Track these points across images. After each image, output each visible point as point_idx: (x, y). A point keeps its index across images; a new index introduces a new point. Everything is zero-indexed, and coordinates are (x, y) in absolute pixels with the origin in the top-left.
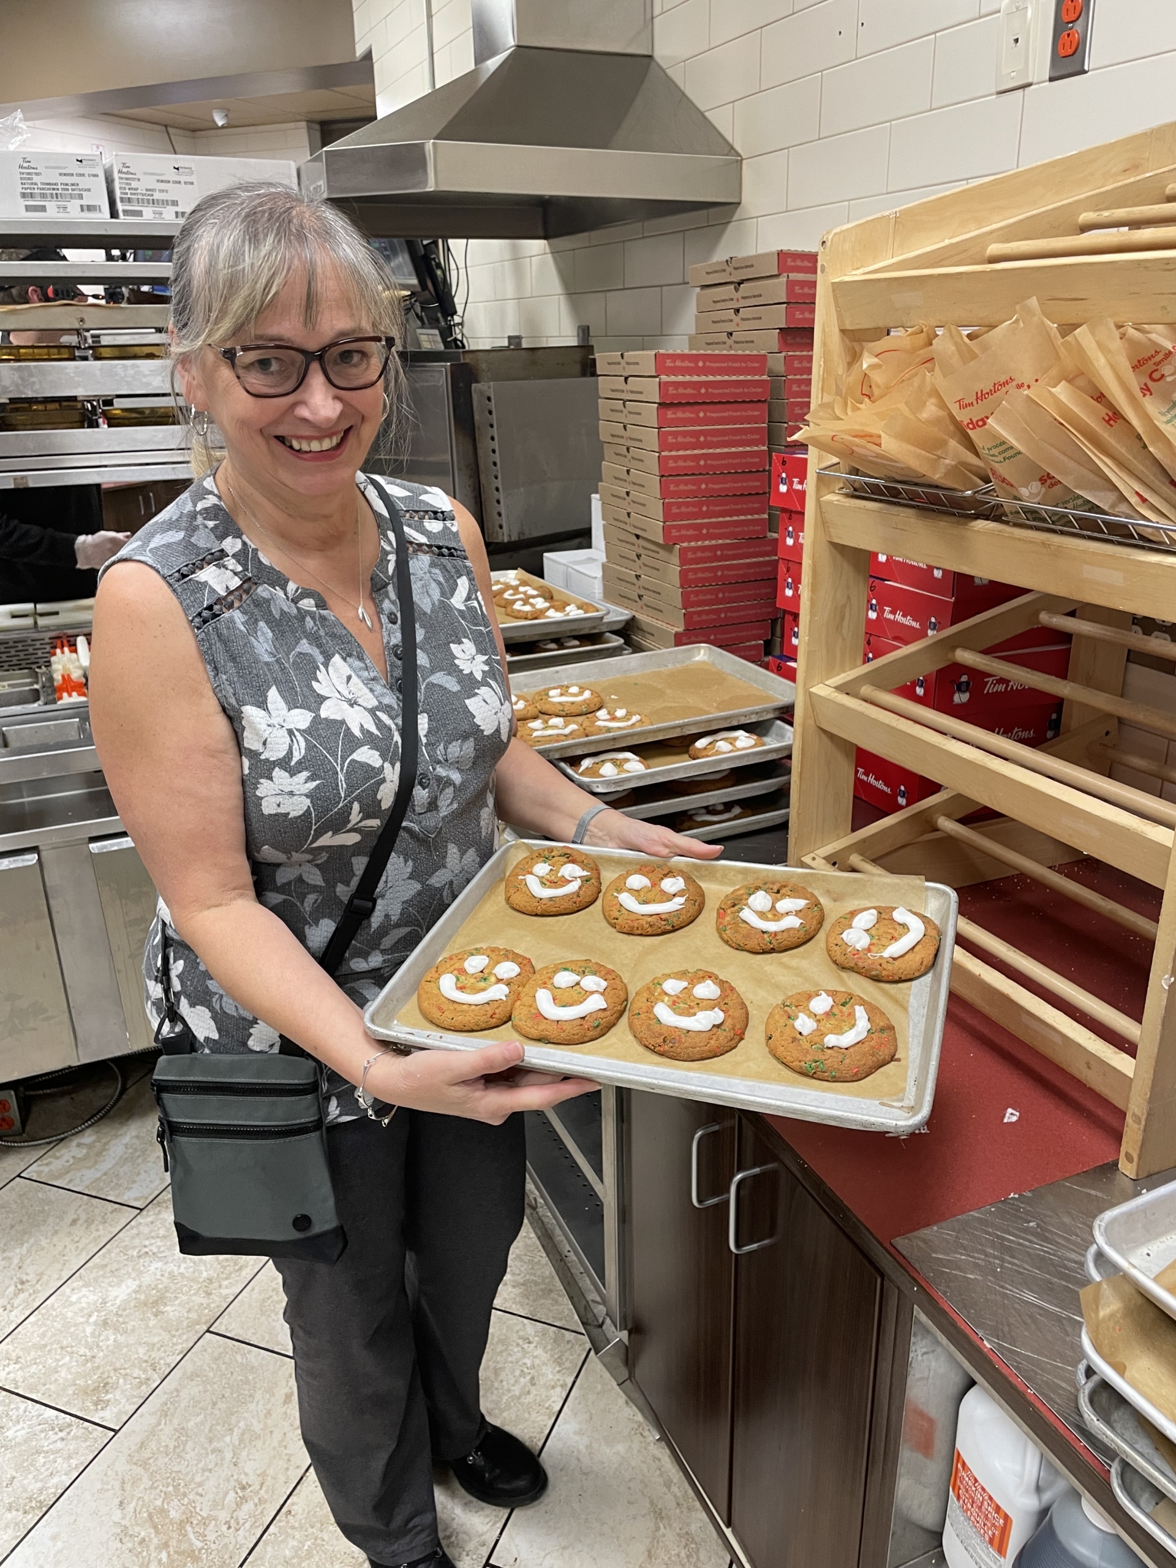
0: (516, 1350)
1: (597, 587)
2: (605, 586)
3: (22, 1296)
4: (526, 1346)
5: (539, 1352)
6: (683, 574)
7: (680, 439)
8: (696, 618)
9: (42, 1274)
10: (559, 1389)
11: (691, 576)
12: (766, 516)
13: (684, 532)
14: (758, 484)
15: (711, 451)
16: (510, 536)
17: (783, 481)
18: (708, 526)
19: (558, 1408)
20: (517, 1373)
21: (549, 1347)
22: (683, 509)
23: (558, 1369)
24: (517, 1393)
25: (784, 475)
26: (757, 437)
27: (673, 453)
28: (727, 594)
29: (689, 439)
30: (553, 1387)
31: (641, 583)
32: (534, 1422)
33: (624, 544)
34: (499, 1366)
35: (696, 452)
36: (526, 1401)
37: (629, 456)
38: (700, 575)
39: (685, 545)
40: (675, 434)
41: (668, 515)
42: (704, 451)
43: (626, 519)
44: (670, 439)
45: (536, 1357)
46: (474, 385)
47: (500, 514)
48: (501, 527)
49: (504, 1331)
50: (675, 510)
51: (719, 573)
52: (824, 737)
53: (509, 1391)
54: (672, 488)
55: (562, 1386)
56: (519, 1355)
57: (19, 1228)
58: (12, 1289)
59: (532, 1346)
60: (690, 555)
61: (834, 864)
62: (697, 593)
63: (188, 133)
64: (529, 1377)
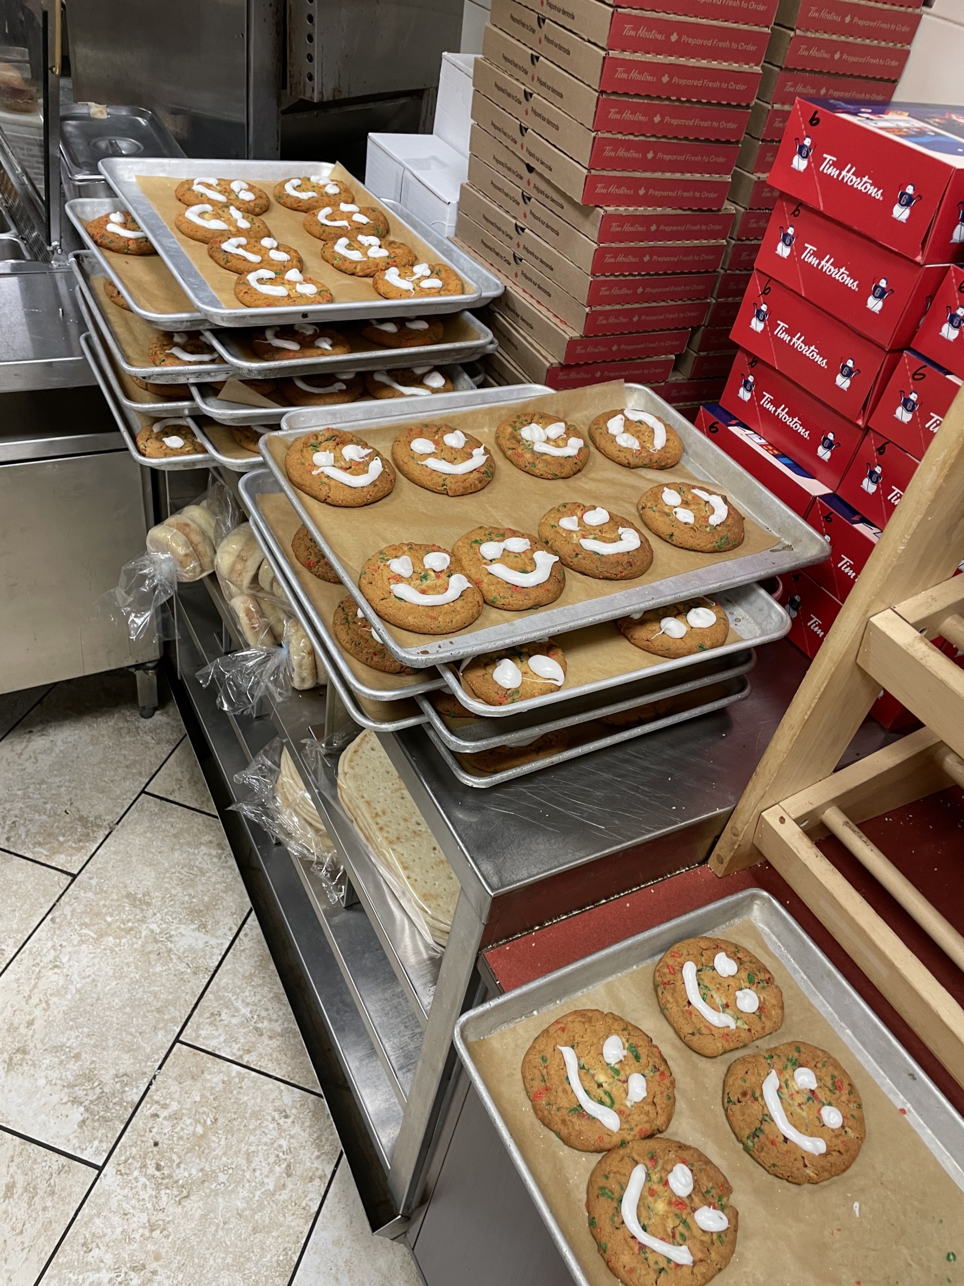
0: (271, 1126)
1: (448, 217)
2: (459, 216)
4: (282, 1121)
5: (296, 1130)
6: (599, 254)
8: (601, 321)
10: (317, 1182)
11: (609, 259)
12: (728, 178)
13: (612, 189)
14: (732, 126)
15: (682, 61)
16: (321, 93)
17: (801, 151)
18: (648, 183)
19: (316, 1209)
20: (272, 1159)
21: (307, 1124)
22: (621, 153)
23: (317, 1153)
24: (271, 1188)
25: (807, 142)
26: (752, 48)
27: (627, 55)
28: (648, 290)
29: (654, 35)
30: (311, 1179)
31: (522, 239)
32: (289, 1227)
33: (504, 170)
34: (252, 1149)
35: (661, 59)
36: (281, 1198)
37: (540, 33)
38: (621, 259)
39: (611, 209)
40: (638, 22)
41: (597, 159)
42: (672, 59)
43: (517, 135)
45: (292, 1137)
47: (310, 58)
48: (311, 78)
49: (258, 1100)
50: (608, 152)
51: (646, 259)
53: (262, 1183)
54: (613, 115)
55: (320, 1178)
56: (275, 1133)
59: (289, 1121)
60: (615, 228)
62: (610, 285)
64: (284, 1166)
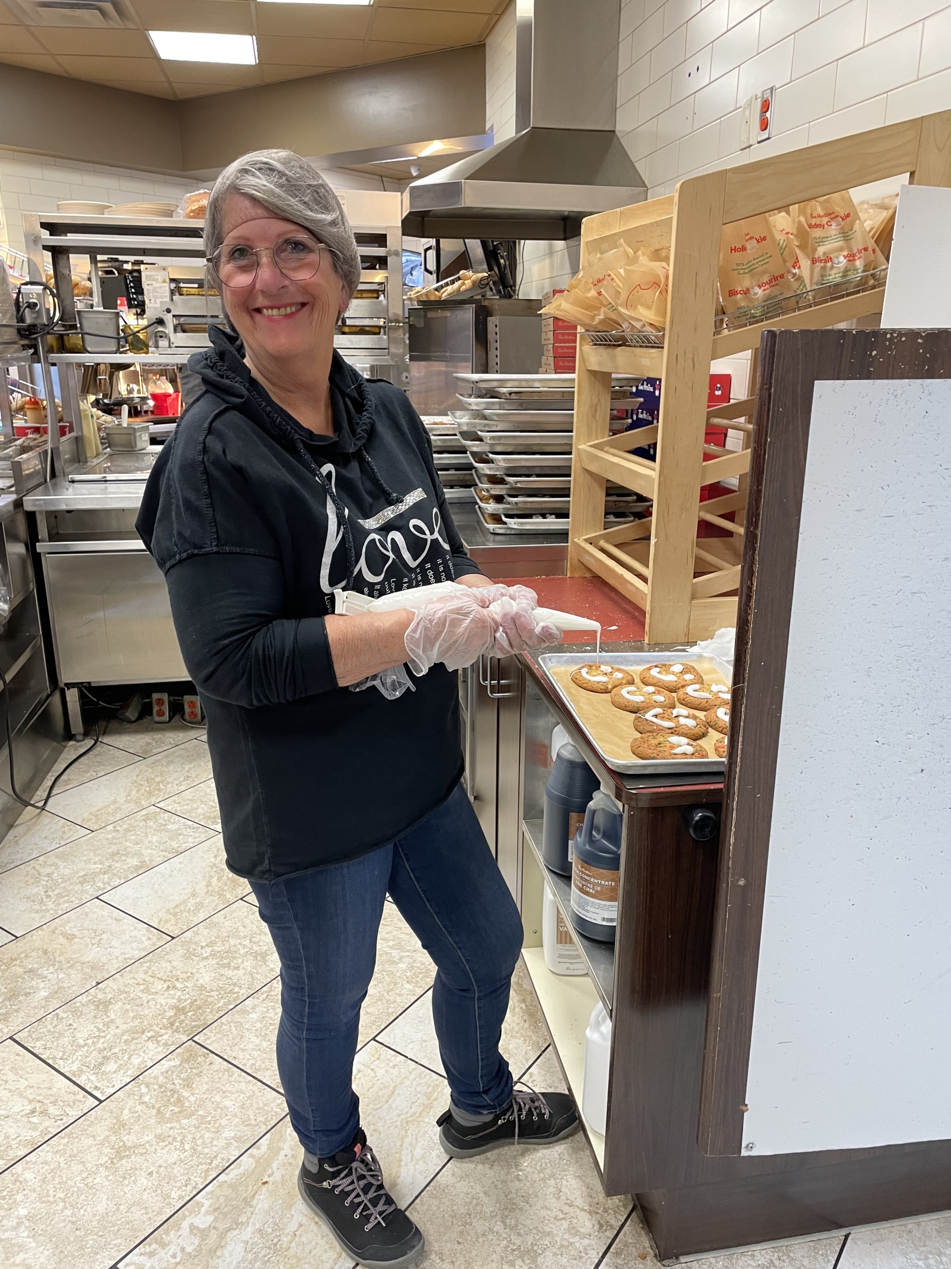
3: (186, 782)
7: (566, 337)
9: (198, 775)
44: (560, 337)
46: (489, 318)
52: (586, 474)
57: (192, 758)
58: (183, 778)
61: (591, 544)
63: (397, 181)
